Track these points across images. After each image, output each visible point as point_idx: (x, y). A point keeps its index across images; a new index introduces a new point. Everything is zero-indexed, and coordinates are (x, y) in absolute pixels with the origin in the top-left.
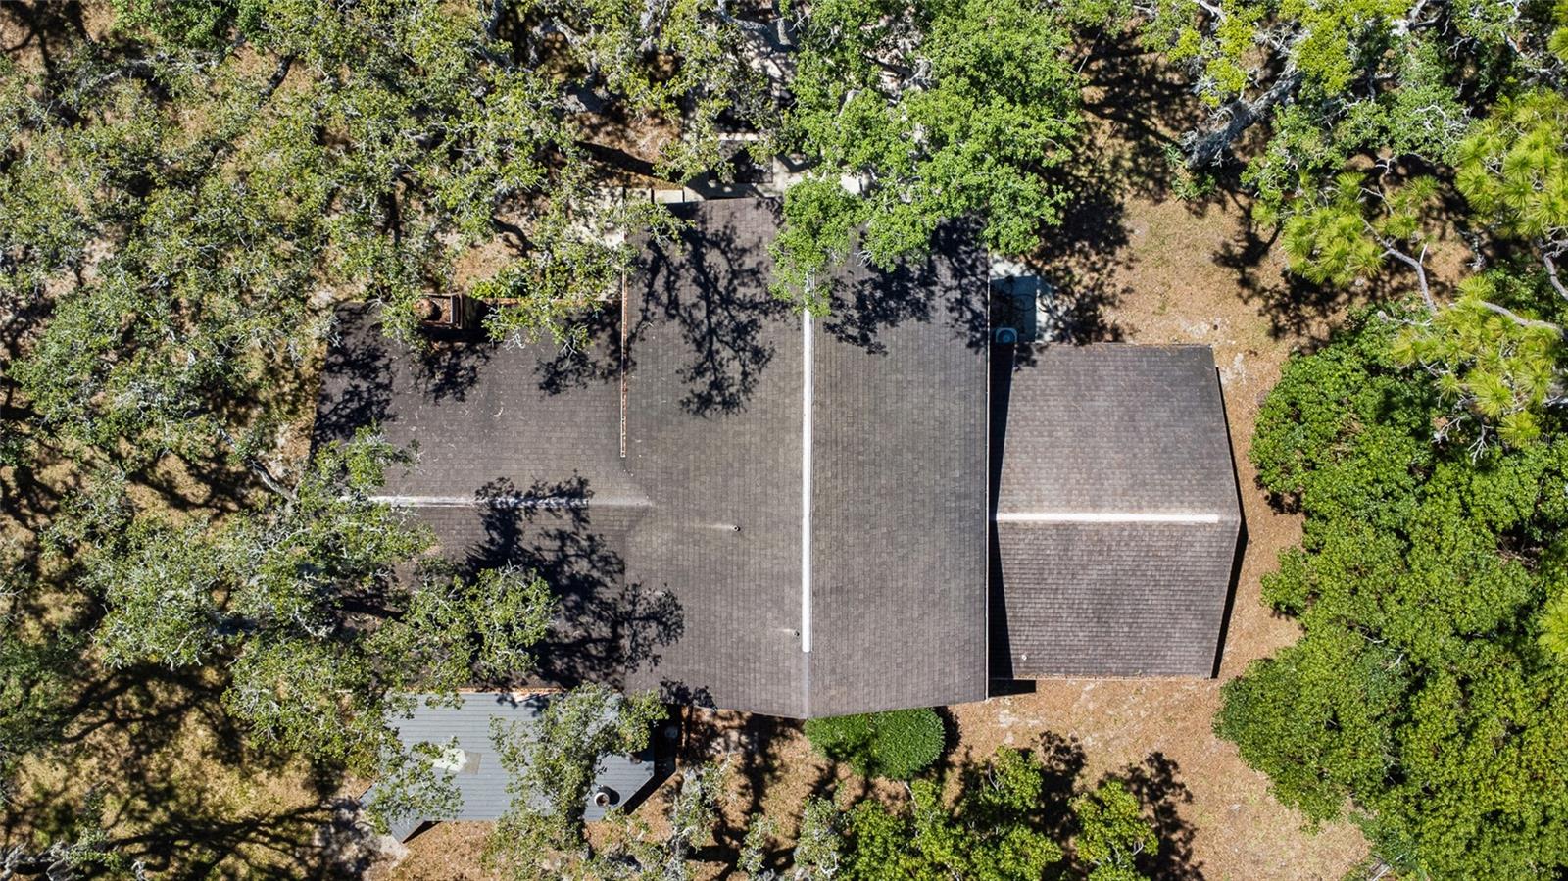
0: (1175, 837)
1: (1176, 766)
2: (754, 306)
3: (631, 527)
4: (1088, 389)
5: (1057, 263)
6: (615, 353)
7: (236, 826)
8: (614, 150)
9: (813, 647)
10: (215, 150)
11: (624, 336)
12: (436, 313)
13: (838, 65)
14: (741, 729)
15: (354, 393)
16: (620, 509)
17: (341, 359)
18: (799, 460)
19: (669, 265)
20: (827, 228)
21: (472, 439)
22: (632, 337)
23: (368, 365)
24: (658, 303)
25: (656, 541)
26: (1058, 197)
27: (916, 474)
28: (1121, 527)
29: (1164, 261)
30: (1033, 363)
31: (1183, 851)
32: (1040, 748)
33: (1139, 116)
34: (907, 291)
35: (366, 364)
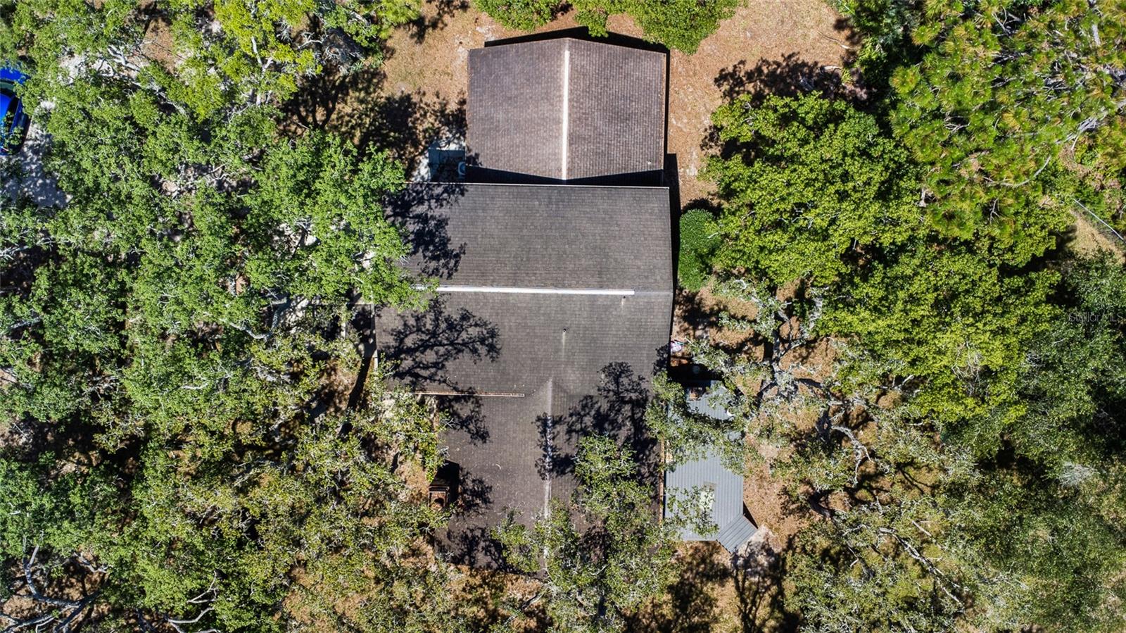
0: (766, 71)
1: (723, 70)
2: (437, 319)
3: (565, 391)
4: (492, 123)
5: (421, 137)
6: (466, 399)
7: (746, 626)
8: (350, 399)
9: (632, 288)
10: (343, 624)
11: (455, 393)
12: (439, 501)
13: (298, 271)
14: (695, 329)
15: (486, 550)
16: (554, 398)
17: (467, 557)
18: (525, 295)
19: (413, 367)
20: (387, 280)
21: (513, 482)
22: (455, 389)
23: (470, 542)
24: (436, 374)
25: (572, 377)
26: (373, 150)
27: (536, 227)
28: (571, 107)
29: (421, 73)
30: (477, 155)
31: (775, 66)
32: (710, 151)
33: (334, 87)
34: (430, 232)
35: (470, 543)
